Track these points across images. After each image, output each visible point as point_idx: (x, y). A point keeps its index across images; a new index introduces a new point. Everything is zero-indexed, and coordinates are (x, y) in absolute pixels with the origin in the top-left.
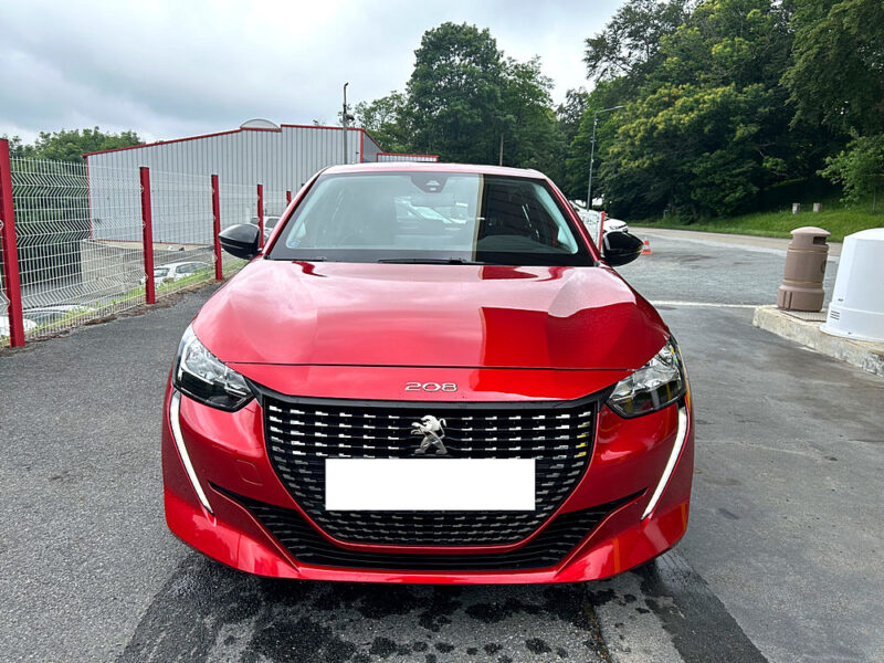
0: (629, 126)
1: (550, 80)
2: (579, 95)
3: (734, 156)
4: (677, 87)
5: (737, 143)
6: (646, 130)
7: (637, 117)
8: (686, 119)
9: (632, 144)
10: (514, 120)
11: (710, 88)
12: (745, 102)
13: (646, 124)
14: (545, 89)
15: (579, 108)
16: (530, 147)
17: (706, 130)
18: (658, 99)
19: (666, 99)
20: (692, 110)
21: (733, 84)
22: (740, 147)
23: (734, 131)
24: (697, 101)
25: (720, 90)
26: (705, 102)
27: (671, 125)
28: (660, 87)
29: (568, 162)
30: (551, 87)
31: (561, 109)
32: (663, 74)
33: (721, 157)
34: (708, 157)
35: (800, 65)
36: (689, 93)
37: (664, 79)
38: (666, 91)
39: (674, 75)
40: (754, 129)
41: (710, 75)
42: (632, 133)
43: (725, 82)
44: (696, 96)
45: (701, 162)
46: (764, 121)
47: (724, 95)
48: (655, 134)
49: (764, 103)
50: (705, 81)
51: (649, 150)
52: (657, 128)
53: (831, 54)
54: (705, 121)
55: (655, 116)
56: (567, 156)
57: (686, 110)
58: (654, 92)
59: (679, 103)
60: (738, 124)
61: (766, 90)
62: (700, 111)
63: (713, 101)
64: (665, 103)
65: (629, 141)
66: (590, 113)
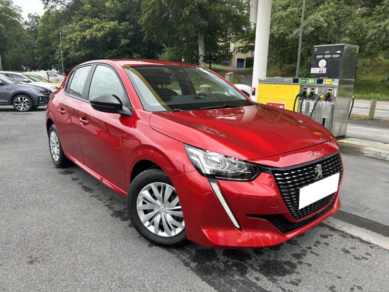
0: (72, 35)
1: (20, 7)
2: (35, 17)
3: (121, 53)
4: (92, 19)
5: (122, 47)
6: (81, 38)
7: (75, 31)
8: (99, 34)
9: (75, 44)
10: (4, 27)
11: (107, 21)
12: (123, 29)
13: (80, 35)
14: (18, 12)
15: (36, 23)
16: (15, 42)
17: (109, 40)
18: (84, 24)
19: (88, 24)
20: (101, 30)
21: (117, 21)
22: (123, 48)
23: (120, 42)
24: (102, 27)
25: (112, 23)
26: (106, 28)
27: (93, 37)
28: (84, 18)
29: (35, 51)
30: (21, 11)
31: (26, 23)
32: (84, 12)
33: (116, 52)
34: (111, 52)
35: (146, 16)
36: (98, 23)
37: (85, 15)
38: (88, 20)
39: (89, 13)
40: (128, 41)
41: (106, 16)
42: (74, 39)
43: (113, 20)
44: (101, 25)
45: (107, 54)
46: (130, 38)
47: (114, 26)
48: (85, 41)
49: (130, 30)
50: (104, 18)
51: (84, 48)
52: (86, 37)
53: (157, 13)
54: (108, 36)
55: (84, 31)
56: (34, 48)
57: (99, 30)
58: (81, 20)
59: (95, 26)
60: (121, 39)
61: (130, 25)
62: (104, 31)
63: (110, 27)
64: (87, 26)
65: (73, 43)
66: (44, 27)
